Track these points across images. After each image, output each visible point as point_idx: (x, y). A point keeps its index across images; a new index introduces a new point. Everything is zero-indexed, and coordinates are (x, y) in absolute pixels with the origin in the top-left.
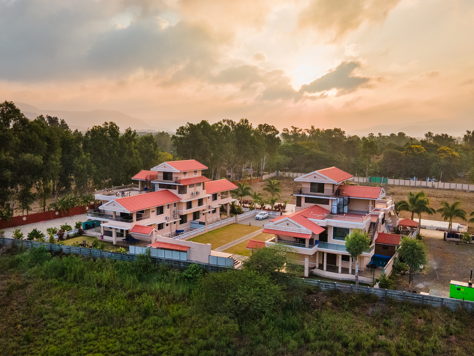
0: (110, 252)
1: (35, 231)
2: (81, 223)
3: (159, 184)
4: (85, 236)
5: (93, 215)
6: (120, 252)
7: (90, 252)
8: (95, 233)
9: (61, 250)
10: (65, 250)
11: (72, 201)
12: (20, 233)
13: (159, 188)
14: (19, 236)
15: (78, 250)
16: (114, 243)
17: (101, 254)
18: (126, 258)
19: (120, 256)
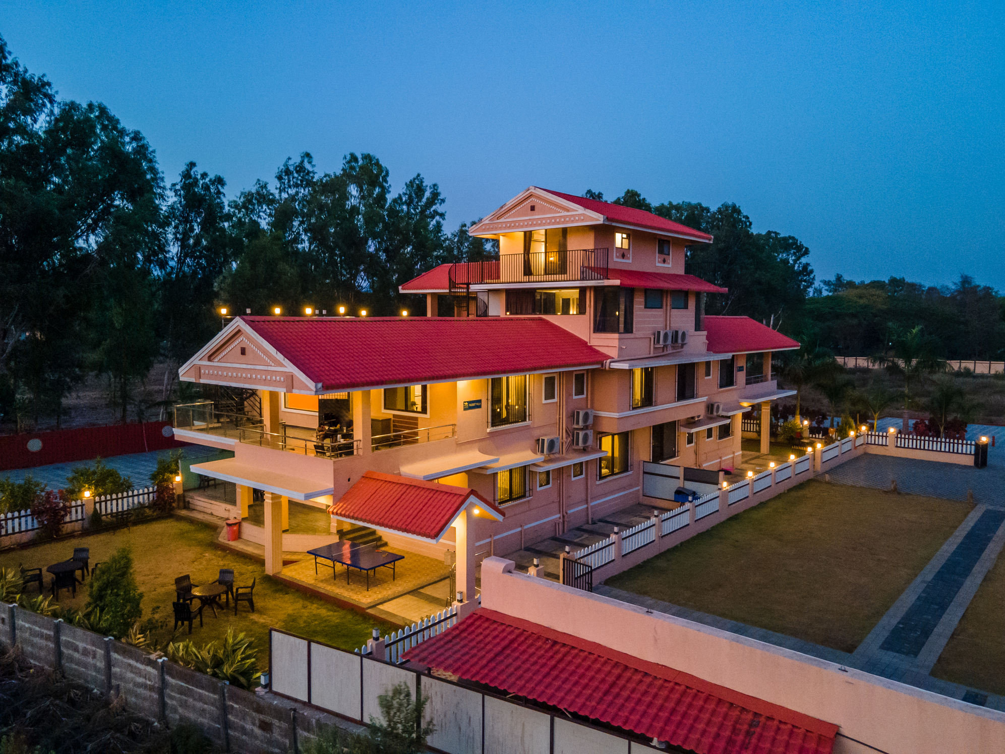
0: (153, 663)
3: (507, 293)
7: (56, 640)
8: (224, 506)
13: (507, 313)
15: (3, 621)
16: (270, 567)
17: (109, 666)
18: (249, 727)
19: (213, 704)
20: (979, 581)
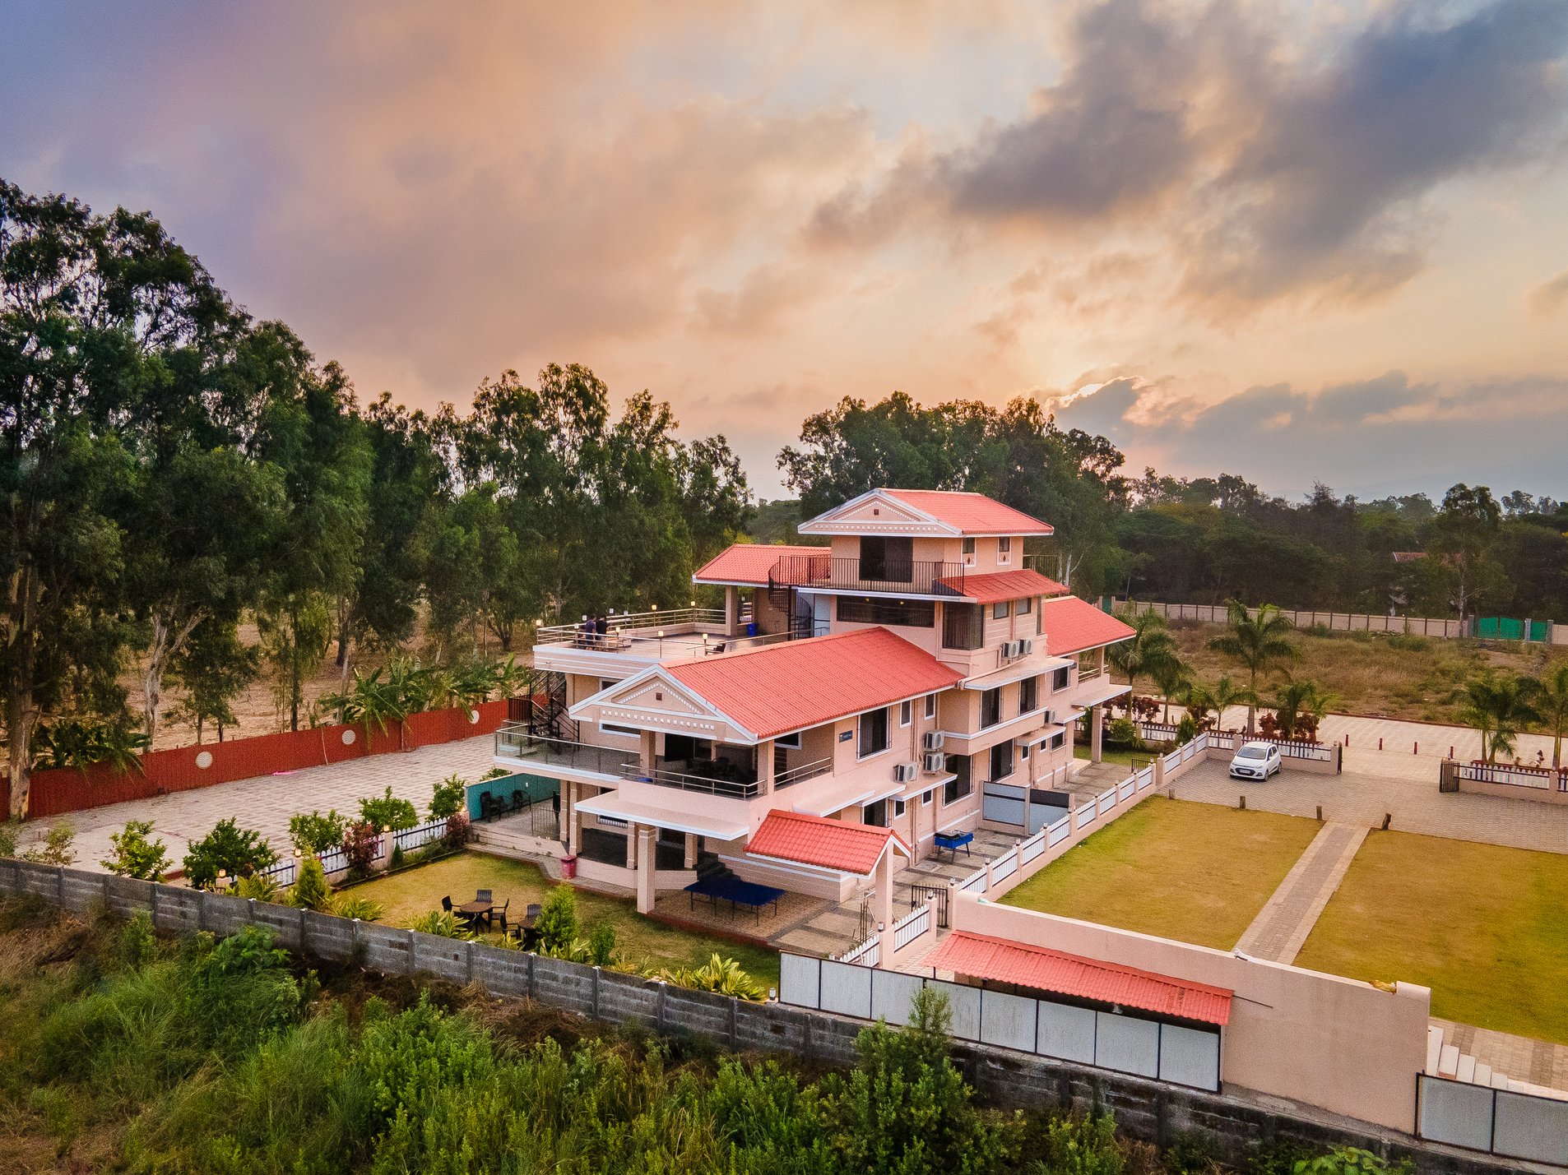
0: (653, 986)
1: (226, 831)
2: (457, 786)
3: (840, 598)
4: (480, 854)
5: (526, 751)
6: (717, 985)
7: (529, 972)
8: (533, 840)
9: (361, 950)
10: (381, 954)
11: (411, 683)
12: (150, 840)
13: (839, 619)
14: (142, 859)
15: (456, 957)
16: (644, 905)
17: (595, 992)
18: (758, 1032)
19: (720, 1016)
20: (1325, 902)
